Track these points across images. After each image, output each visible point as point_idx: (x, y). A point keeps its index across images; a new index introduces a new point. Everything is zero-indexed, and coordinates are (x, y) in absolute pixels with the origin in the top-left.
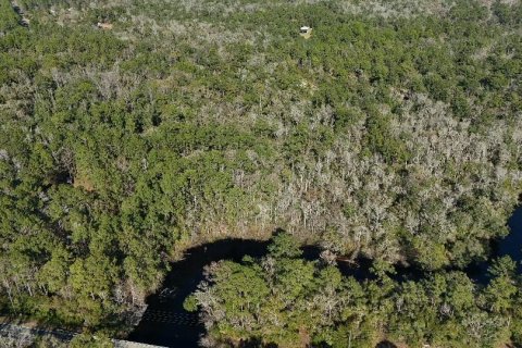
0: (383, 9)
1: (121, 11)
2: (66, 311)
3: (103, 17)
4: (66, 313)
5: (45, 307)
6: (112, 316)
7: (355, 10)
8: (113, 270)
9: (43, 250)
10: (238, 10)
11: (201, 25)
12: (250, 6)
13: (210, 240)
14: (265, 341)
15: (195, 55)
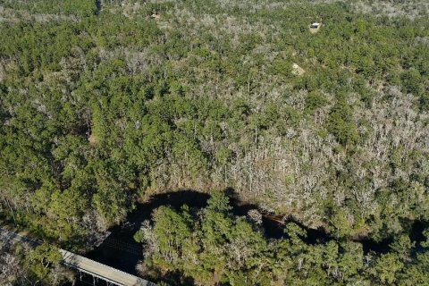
0: (393, 9)
1: (171, 5)
2: (48, 227)
3: (157, 10)
4: (48, 230)
5: (36, 223)
6: (77, 237)
7: (367, 9)
8: (82, 202)
9: (39, 180)
10: (264, 7)
11: (229, 18)
12: (274, 4)
13: (175, 190)
14: (186, 274)
15: (212, 42)
